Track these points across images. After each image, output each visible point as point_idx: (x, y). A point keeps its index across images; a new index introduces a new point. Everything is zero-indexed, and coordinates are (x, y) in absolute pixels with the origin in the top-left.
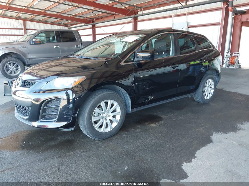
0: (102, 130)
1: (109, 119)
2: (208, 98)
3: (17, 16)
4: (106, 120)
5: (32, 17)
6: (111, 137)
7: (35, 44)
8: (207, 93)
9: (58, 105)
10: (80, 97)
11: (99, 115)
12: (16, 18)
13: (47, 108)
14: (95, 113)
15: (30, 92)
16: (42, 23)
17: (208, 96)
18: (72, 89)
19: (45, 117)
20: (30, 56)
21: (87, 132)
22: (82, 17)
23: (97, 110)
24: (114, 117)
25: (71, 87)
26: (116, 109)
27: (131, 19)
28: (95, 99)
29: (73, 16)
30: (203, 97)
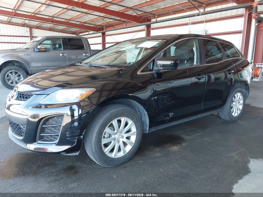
0: (113, 155)
1: (123, 141)
2: (236, 115)
3: (23, 23)
4: (118, 142)
5: (40, 24)
6: (124, 163)
7: (39, 51)
8: (234, 109)
9: (60, 124)
10: (87, 113)
11: (110, 136)
12: (22, 25)
13: (46, 127)
14: (105, 134)
15: (26, 107)
16: (49, 30)
17: (236, 113)
18: (78, 104)
19: (44, 138)
20: (33, 65)
21: (95, 158)
22: (91, 24)
23: (107, 130)
24: (128, 138)
25: (77, 101)
26: (130, 129)
27: (144, 27)
28: (106, 116)
29: (82, 24)
30: (230, 113)
